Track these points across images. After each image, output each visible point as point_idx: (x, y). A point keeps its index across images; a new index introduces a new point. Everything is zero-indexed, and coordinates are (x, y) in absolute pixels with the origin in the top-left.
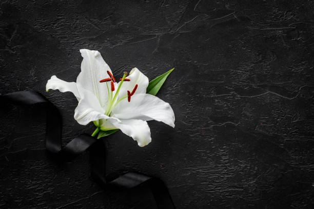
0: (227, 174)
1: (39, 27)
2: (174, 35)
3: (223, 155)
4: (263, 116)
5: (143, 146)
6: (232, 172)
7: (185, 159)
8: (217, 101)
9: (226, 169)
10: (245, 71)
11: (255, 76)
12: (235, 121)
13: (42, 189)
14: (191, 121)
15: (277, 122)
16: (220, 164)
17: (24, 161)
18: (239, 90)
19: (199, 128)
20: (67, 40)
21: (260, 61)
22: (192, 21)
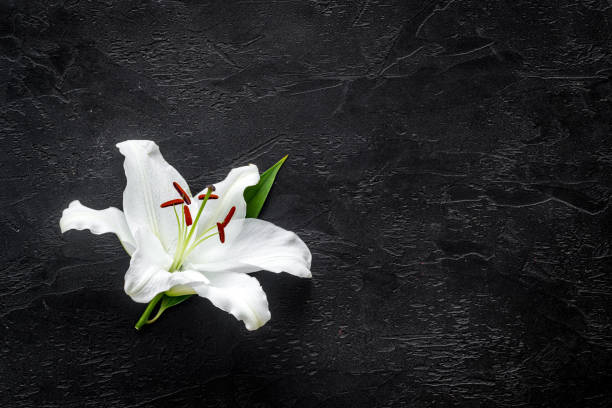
0: (464, 352)
1: (118, 55)
2: (374, 81)
3: (459, 316)
4: (538, 245)
5: (256, 328)
6: (475, 350)
7: (386, 320)
8: (451, 211)
9: (463, 343)
10: (509, 157)
11: (527, 166)
12: (485, 252)
13: (109, 367)
14: (400, 248)
15: (566, 257)
16: (451, 333)
17: (78, 310)
18: (495, 193)
19: (415, 262)
20: (170, 83)
21: (538, 138)
22: (412, 57)
